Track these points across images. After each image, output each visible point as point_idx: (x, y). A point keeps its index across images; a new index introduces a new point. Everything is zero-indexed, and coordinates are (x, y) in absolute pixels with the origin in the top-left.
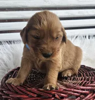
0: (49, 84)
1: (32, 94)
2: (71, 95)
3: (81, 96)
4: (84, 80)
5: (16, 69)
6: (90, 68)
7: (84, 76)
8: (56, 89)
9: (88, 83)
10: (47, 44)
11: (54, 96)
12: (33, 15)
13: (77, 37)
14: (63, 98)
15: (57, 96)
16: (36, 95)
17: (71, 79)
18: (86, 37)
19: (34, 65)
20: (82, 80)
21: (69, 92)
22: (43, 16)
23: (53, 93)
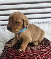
1: (13, 53)
3: (34, 56)
13: (47, 22)
15: (23, 55)
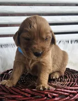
0: (41, 85)
2: (62, 94)
3: (70, 95)
4: (71, 81)
5: (6, 72)
6: (74, 70)
7: (69, 78)
8: (49, 89)
9: (75, 84)
10: (37, 44)
11: (47, 95)
12: (24, 19)
13: (60, 42)
14: (54, 97)
15: (49, 96)
16: (30, 95)
17: (58, 81)
18: (68, 42)
19: (25, 68)
20: (68, 81)
21: (60, 92)
22: (33, 20)
23: (46, 93)
